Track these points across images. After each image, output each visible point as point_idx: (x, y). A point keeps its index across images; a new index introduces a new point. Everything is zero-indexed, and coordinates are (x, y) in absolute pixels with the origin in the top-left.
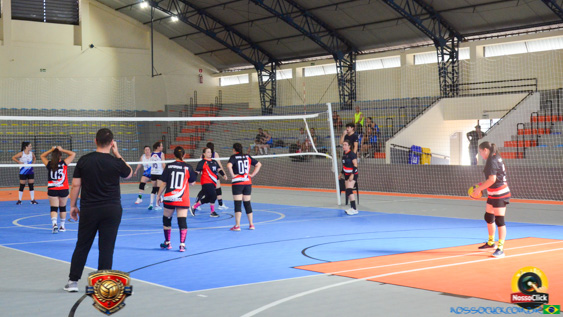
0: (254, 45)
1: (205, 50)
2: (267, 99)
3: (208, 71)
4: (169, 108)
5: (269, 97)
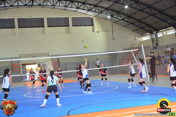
0: (149, 26)
1: (135, 29)
2: (154, 44)
3: (138, 36)
4: (124, 50)
5: (156, 43)
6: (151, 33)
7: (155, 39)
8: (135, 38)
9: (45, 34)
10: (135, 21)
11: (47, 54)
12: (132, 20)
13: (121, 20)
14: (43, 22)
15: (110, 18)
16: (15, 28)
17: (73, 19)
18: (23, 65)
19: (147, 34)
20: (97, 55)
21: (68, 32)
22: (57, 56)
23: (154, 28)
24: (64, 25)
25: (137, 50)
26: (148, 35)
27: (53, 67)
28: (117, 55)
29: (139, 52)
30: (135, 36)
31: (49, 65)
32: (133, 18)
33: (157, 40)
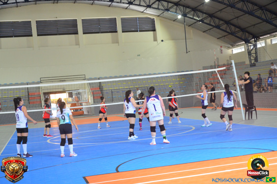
0: (243, 30)
1: (221, 36)
2: (252, 58)
3: (225, 47)
4: (205, 68)
5: (254, 57)
6: (247, 41)
7: (253, 51)
8: (222, 50)
9: (79, 45)
10: (221, 22)
11: (82, 76)
12: (217, 21)
13: (200, 21)
14: (76, 26)
15: (181, 18)
16: (32, 36)
17: (123, 20)
18: (45, 94)
19: (240, 43)
20: (162, 77)
21: (116, 41)
22: (99, 79)
23: (252, 34)
24: (108, 31)
25: (224, 68)
26: (242, 45)
27: (92, 97)
28: (193, 77)
29: (227, 72)
30: (221, 47)
31: (87, 93)
32: (218, 18)
33: (256, 53)
